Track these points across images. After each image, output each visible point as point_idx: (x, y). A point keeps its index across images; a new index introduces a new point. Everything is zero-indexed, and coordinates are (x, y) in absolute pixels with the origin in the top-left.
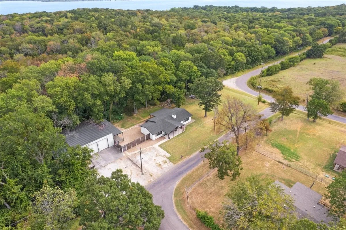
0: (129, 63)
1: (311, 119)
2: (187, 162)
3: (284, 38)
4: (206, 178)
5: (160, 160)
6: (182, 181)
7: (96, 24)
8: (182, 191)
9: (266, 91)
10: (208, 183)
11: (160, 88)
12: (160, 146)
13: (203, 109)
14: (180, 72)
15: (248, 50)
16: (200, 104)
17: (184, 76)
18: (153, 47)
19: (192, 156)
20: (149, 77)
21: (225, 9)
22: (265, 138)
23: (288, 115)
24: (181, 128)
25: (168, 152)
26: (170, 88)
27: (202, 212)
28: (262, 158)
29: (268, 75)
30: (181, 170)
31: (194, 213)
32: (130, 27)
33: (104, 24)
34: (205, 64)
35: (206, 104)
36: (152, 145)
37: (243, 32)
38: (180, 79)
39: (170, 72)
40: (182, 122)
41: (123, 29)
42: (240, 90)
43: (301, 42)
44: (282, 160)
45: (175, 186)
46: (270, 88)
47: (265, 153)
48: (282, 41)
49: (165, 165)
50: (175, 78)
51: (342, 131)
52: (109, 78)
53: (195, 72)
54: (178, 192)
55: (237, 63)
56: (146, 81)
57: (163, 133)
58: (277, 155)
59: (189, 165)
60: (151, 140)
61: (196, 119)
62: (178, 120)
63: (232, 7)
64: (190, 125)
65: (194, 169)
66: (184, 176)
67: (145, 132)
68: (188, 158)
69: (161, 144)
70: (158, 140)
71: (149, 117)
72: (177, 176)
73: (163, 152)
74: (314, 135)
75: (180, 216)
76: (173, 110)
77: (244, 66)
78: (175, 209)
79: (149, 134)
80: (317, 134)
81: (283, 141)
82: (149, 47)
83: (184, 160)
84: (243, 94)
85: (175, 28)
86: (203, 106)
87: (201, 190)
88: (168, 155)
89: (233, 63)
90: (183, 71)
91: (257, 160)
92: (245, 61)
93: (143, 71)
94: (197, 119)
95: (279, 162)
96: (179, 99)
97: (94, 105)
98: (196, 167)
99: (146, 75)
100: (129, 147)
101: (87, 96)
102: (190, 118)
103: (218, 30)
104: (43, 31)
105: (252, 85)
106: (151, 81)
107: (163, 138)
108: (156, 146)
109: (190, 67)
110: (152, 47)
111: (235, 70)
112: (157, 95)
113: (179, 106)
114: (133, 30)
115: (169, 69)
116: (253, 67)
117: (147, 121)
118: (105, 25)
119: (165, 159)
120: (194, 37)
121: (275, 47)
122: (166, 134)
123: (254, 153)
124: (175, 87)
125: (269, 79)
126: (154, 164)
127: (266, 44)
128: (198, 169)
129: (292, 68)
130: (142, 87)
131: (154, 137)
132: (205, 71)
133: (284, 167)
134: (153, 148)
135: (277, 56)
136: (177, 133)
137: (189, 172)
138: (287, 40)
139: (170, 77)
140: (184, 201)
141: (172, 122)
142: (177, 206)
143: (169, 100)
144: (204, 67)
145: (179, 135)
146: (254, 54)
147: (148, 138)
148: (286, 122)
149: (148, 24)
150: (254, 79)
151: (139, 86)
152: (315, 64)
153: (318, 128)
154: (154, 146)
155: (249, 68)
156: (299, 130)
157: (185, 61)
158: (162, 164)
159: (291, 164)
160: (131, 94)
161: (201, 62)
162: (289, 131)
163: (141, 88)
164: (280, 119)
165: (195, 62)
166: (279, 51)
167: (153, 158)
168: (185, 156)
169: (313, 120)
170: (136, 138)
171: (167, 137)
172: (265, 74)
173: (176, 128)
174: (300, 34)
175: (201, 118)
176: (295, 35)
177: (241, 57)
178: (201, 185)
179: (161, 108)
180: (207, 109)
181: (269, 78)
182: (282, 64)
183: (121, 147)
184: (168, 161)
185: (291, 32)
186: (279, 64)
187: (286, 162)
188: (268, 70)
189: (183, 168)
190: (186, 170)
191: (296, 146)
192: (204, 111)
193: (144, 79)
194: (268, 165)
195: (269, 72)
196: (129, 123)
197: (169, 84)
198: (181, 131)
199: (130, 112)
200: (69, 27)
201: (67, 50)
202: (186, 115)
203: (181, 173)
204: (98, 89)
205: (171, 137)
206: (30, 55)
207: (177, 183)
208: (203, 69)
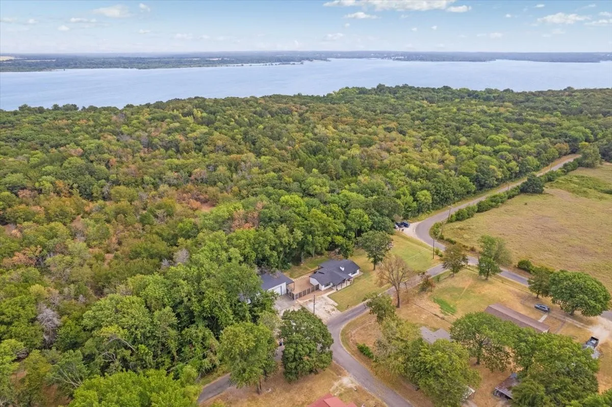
0: (297, 210)
1: (483, 277)
2: (353, 311)
3: (491, 166)
4: (368, 324)
5: (329, 308)
6: (348, 325)
7: (241, 135)
8: (347, 332)
9: (448, 243)
10: (370, 328)
11: (329, 239)
12: (328, 296)
13: (372, 262)
14: (350, 221)
15: (435, 187)
16: (369, 257)
17: (354, 226)
18: (321, 186)
19: (357, 306)
20: (319, 229)
21: (427, 94)
22: (429, 294)
23: (457, 272)
24: (349, 280)
25: (336, 302)
26: (339, 239)
27: (361, 344)
28: (421, 311)
29: (457, 220)
30: (347, 317)
31: (356, 347)
32: (286, 140)
33: (252, 136)
34: (378, 211)
35: (374, 257)
36: (321, 295)
37: (440, 150)
38: (349, 229)
39: (339, 221)
40: (350, 275)
41: (277, 145)
42: (419, 239)
43: (518, 168)
44: (438, 314)
45: (342, 329)
46: (453, 239)
47: (424, 307)
48: (486, 171)
49: (334, 312)
50: (344, 228)
51: (510, 291)
52: (283, 229)
53: (366, 221)
54: (344, 333)
55: (420, 203)
56: (317, 233)
57: (331, 284)
58: (436, 309)
59: (355, 313)
60: (320, 290)
61: (364, 272)
62: (346, 272)
63: (438, 89)
64: (358, 278)
65: (358, 317)
66: (349, 321)
67: (314, 282)
68: (354, 307)
69: (330, 295)
70: (326, 291)
71: (317, 268)
72: (343, 321)
73: (332, 302)
74: (480, 293)
75: (345, 348)
76: (342, 262)
77: (431, 207)
78: (341, 343)
79: (318, 285)
80: (483, 293)
81: (446, 298)
82: (315, 186)
83: (350, 309)
84: (421, 244)
85: (346, 142)
86: (372, 259)
87: (363, 332)
88: (336, 304)
89: (415, 204)
90: (354, 220)
91: (416, 312)
92: (431, 202)
93: (314, 223)
94: (366, 272)
95: (435, 315)
96: (347, 250)
97: (271, 256)
98: (361, 315)
99: (316, 227)
100: (300, 295)
101: (267, 247)
102: (358, 271)
103: (405, 147)
104: (177, 146)
105: (435, 233)
106: (320, 233)
107: (331, 289)
108: (325, 296)
109: (361, 216)
110: (319, 187)
111: (418, 212)
112: (326, 245)
113: (347, 257)
114: (290, 145)
115: (338, 217)
116: (442, 207)
117: (315, 273)
118: (253, 138)
119: (333, 307)
120: (371, 161)
121: (475, 180)
122: (334, 286)
123: (414, 306)
124: (343, 237)
125: (457, 227)
126: (324, 311)
127: (464, 174)
128: (362, 317)
129: (494, 210)
130: (313, 239)
131: (323, 288)
132: (376, 220)
133: (439, 319)
134: (322, 297)
135: (480, 189)
136: (344, 285)
137: (353, 319)
138: (494, 170)
139: (340, 227)
140: (348, 339)
141: (340, 274)
142: (343, 341)
143: (337, 250)
144: (376, 215)
145: (347, 287)
146: (443, 191)
147: (317, 288)
148: (457, 279)
149: (310, 135)
150: (438, 226)
151: (310, 237)
152: (526, 204)
153: (487, 286)
154: (323, 296)
155: (438, 209)
156: (466, 288)
157: (356, 209)
158: (331, 311)
159: (446, 317)
160: (302, 245)
161: (373, 210)
162: (456, 288)
163: (311, 240)
164: (451, 276)
165: (366, 209)
166: (482, 183)
167: (323, 306)
168: (351, 306)
169: (485, 278)
170: (306, 288)
171: (335, 288)
172: (454, 218)
173: (344, 280)
174: (519, 156)
175: (370, 271)
176: (512, 158)
177: (425, 196)
178: (363, 328)
179: (328, 258)
180: (375, 262)
181: (458, 225)
182: (479, 205)
183: (293, 294)
184: (335, 309)
185: (506, 153)
186: (475, 204)
187: (442, 315)
188: (458, 214)
189: (349, 315)
190: (352, 317)
191: (457, 302)
192: (372, 265)
193: (315, 231)
194: (424, 316)
195: (460, 217)
196: (297, 273)
197: (338, 234)
198: (349, 283)
199: (297, 261)
200: (209, 142)
201: (216, 180)
202: (354, 267)
203: (346, 319)
204: (275, 241)
205: (339, 288)
206: (174, 185)
207: (344, 326)
208: (375, 218)
